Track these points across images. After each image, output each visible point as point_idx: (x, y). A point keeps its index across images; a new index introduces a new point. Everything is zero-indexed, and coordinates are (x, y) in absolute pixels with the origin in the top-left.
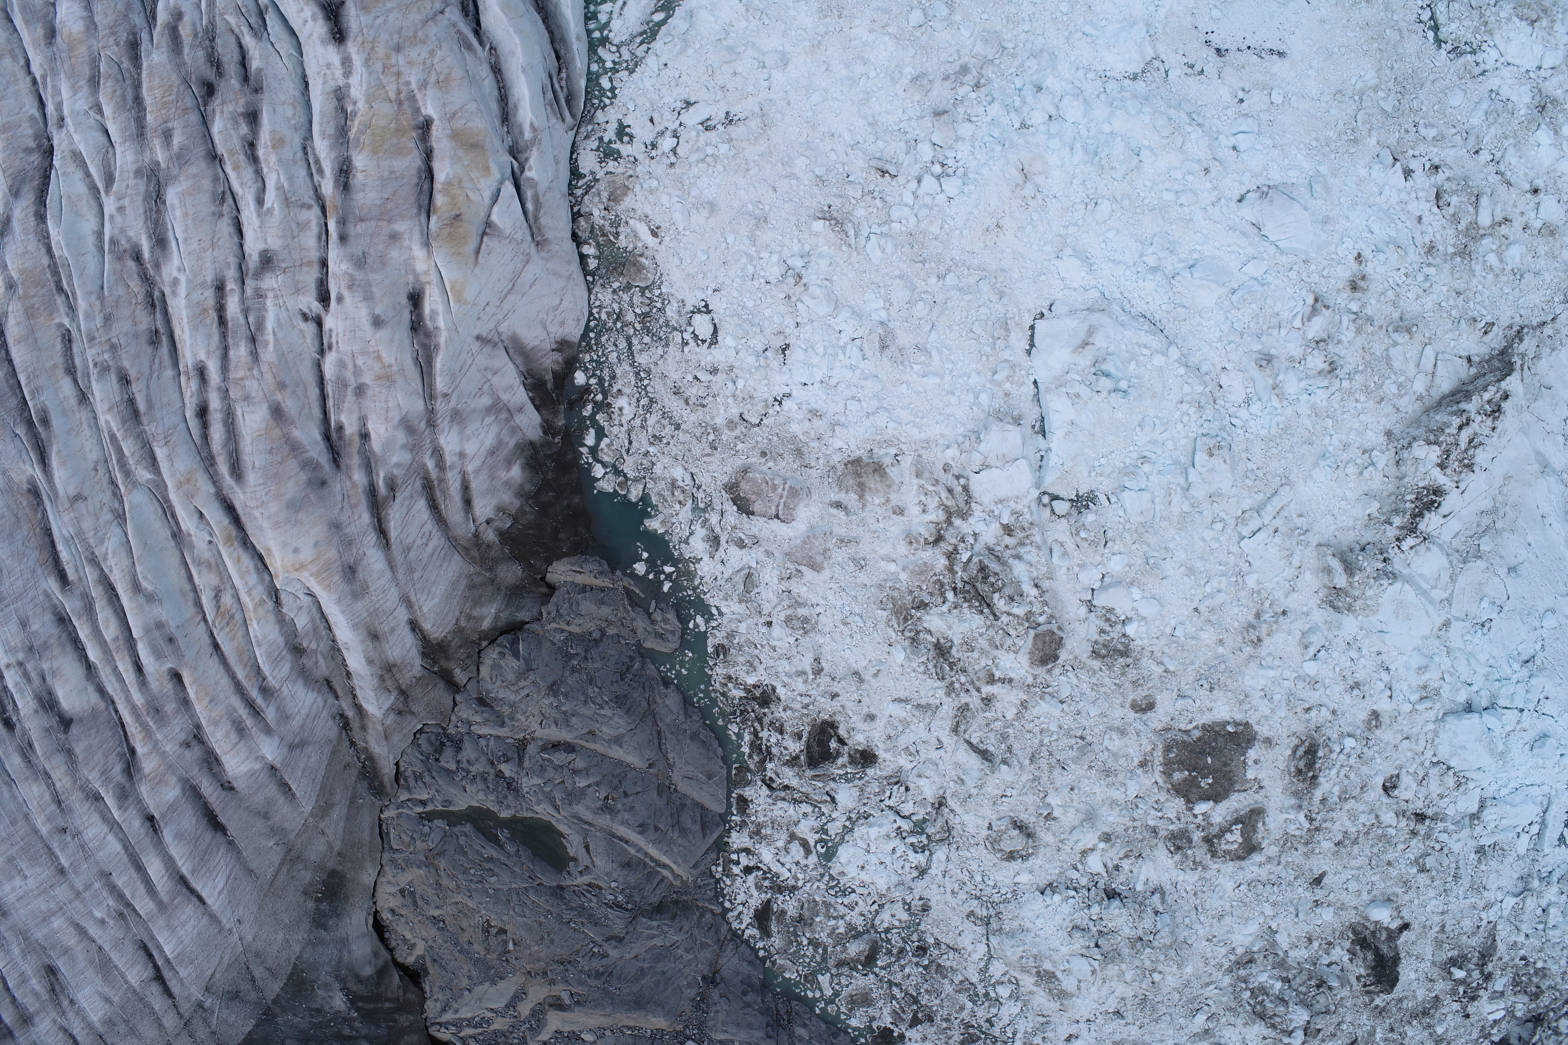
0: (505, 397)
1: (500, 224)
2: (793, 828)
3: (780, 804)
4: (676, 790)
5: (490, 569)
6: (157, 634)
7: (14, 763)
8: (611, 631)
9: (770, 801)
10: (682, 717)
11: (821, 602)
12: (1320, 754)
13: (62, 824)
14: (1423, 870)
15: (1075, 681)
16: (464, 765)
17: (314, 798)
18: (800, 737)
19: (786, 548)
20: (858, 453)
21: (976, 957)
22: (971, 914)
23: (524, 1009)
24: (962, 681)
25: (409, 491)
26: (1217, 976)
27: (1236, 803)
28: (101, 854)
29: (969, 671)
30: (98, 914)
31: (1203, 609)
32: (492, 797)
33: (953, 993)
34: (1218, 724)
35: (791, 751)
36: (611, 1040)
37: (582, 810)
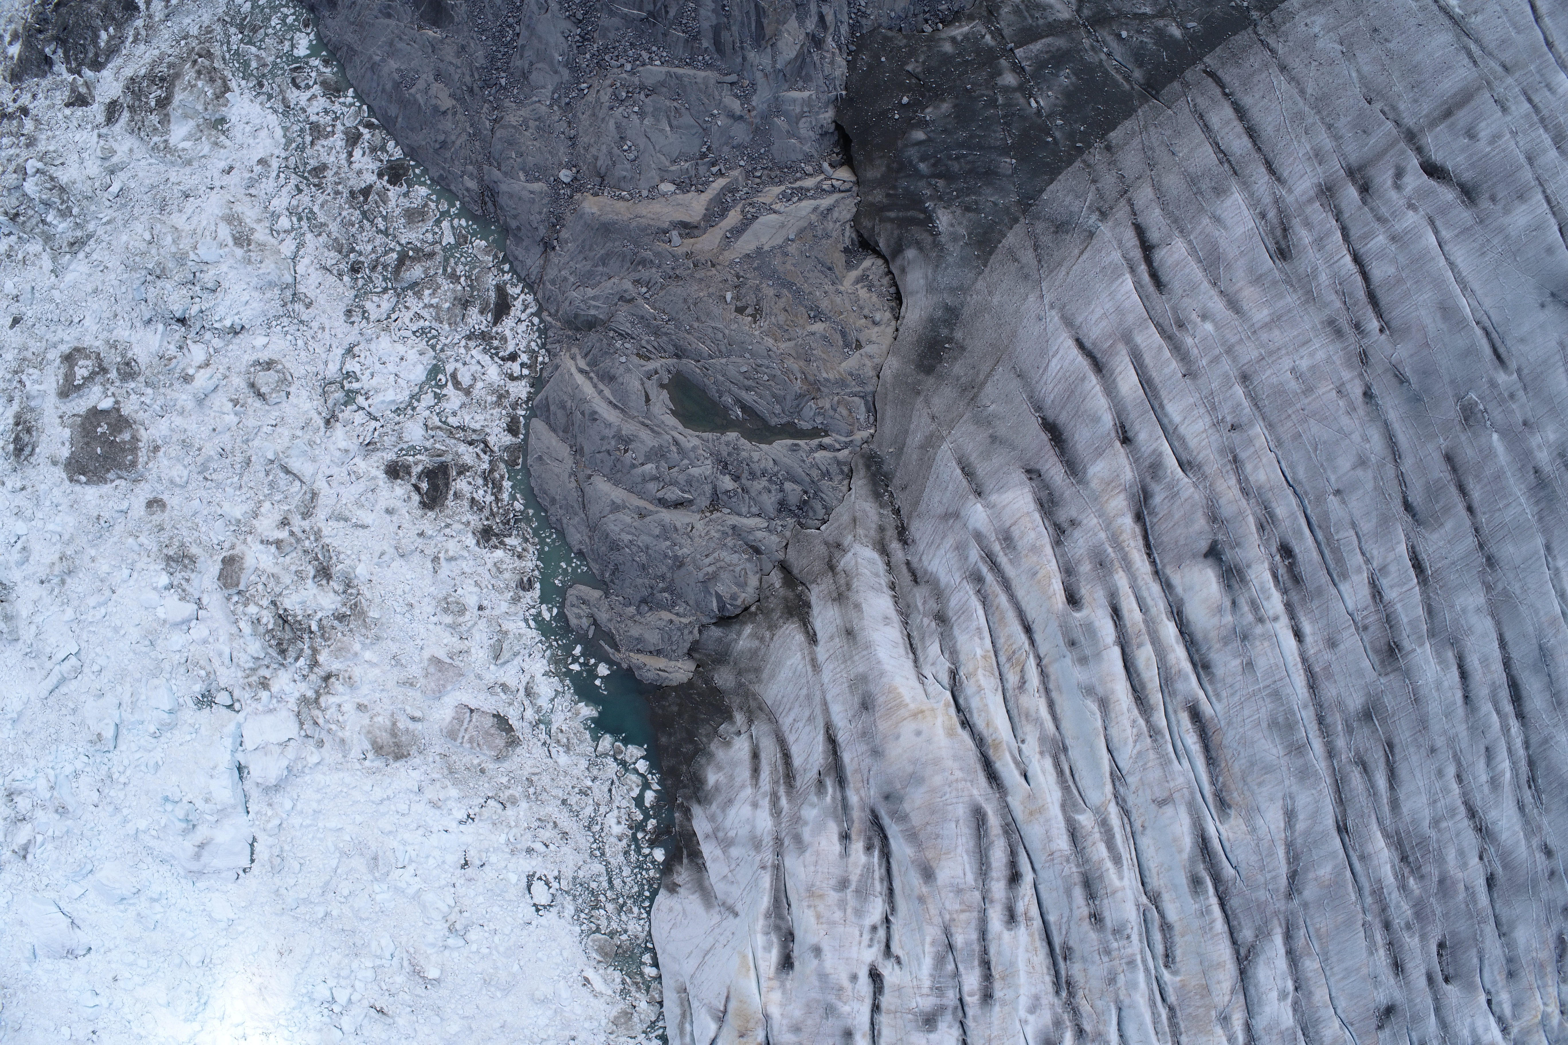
0: (718, 852)
1: (709, 1019)
2: (466, 400)
3: (477, 426)
4: (570, 446)
5: (740, 685)
6: (1088, 652)
8: (632, 610)
9: (487, 430)
10: (565, 521)
11: (431, 627)
12: (11, 447)
13: (1234, 435)
15: (212, 534)
16: (775, 488)
17: (938, 457)
18: (455, 493)
19: (463, 682)
20: (398, 764)
21: (306, 261)
22: (308, 306)
23: (733, 217)
24: (307, 543)
25: (806, 778)
26: (100, 232)
27: (81, 405)
28: (1191, 400)
29: (300, 553)
30: (1209, 327)
31: (108, 593)
32: (744, 454)
33: (330, 223)
34: (96, 483)
35: (464, 481)
36: (643, 184)
37: (647, 440)
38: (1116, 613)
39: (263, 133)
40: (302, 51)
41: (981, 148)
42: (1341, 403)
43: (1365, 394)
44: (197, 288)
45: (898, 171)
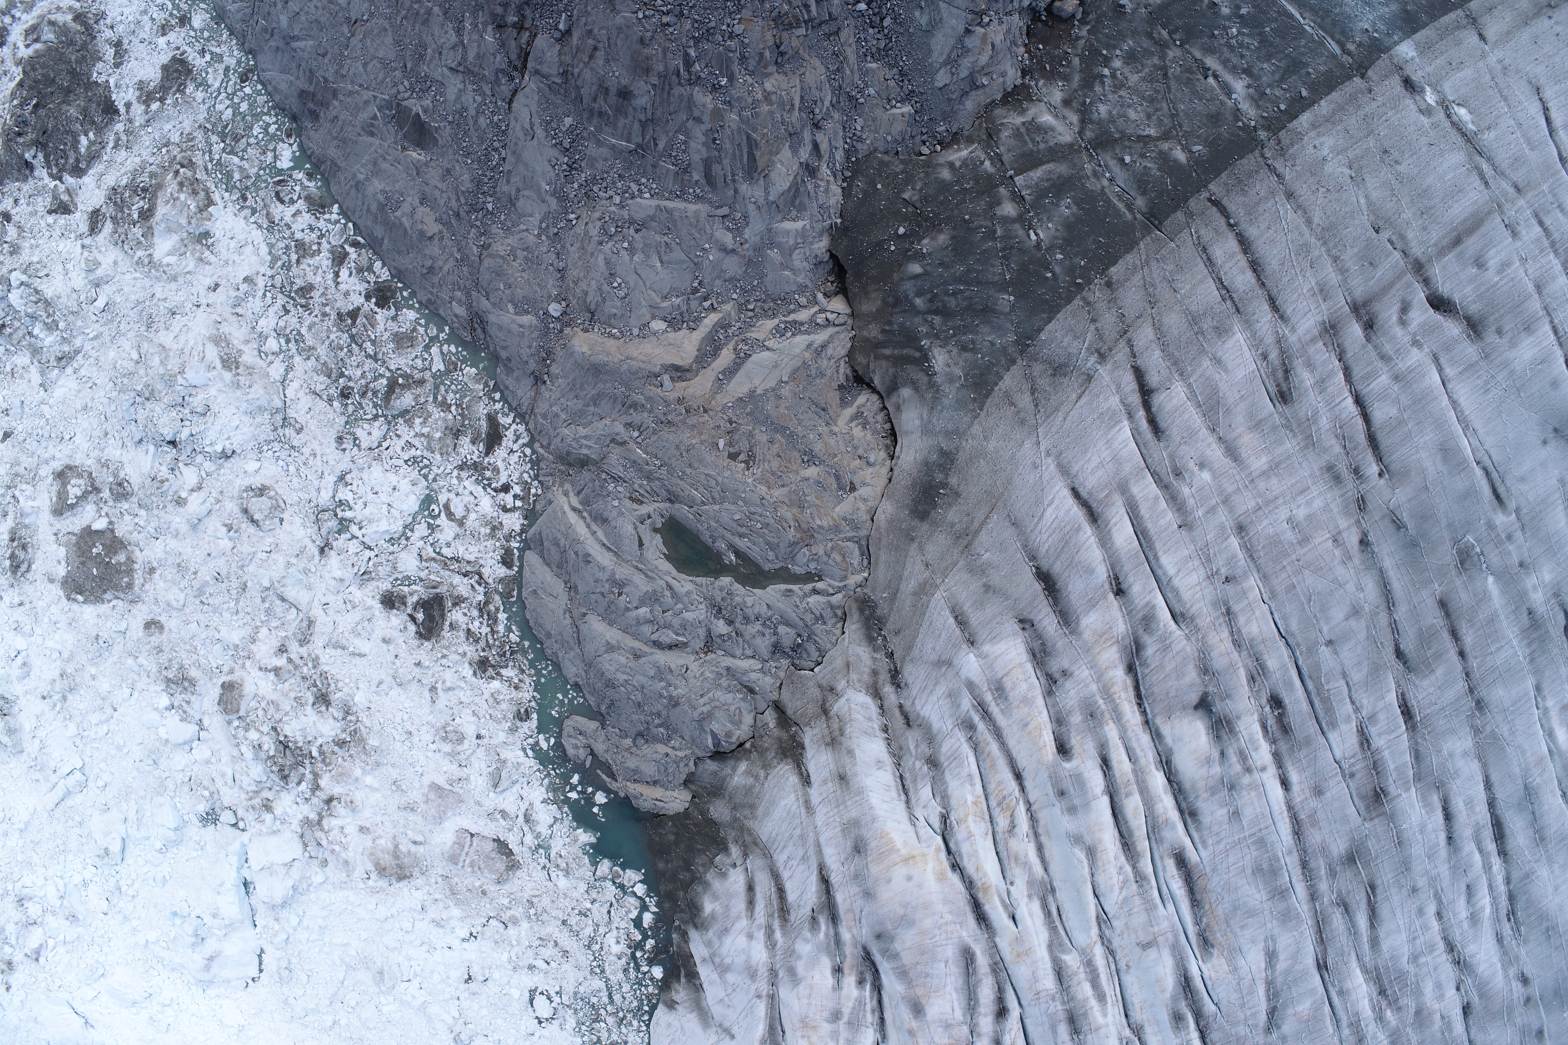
0: (715, 976)
2: (460, 531)
3: (472, 558)
4: (565, 583)
5: (736, 820)
6: (1077, 802)
7: (1275, 658)
8: (628, 742)
9: (482, 562)
10: (560, 655)
11: (430, 754)
12: (7, 562)
13: (1228, 587)
15: (210, 658)
16: (769, 633)
17: (932, 605)
18: (451, 624)
19: (463, 808)
20: (401, 884)
21: (295, 385)
22: (299, 431)
23: (726, 356)
24: (305, 669)
25: (801, 912)
26: (87, 347)
27: (75, 523)
28: (1186, 553)
29: (299, 679)
30: (1206, 476)
31: (109, 711)
32: (738, 599)
33: (318, 346)
34: (94, 603)
35: (460, 613)
36: (633, 322)
37: (641, 584)
38: (1105, 763)
39: (249, 249)
41: (979, 283)
42: (1337, 553)
43: (1361, 542)
44: (187, 411)
45: (894, 306)
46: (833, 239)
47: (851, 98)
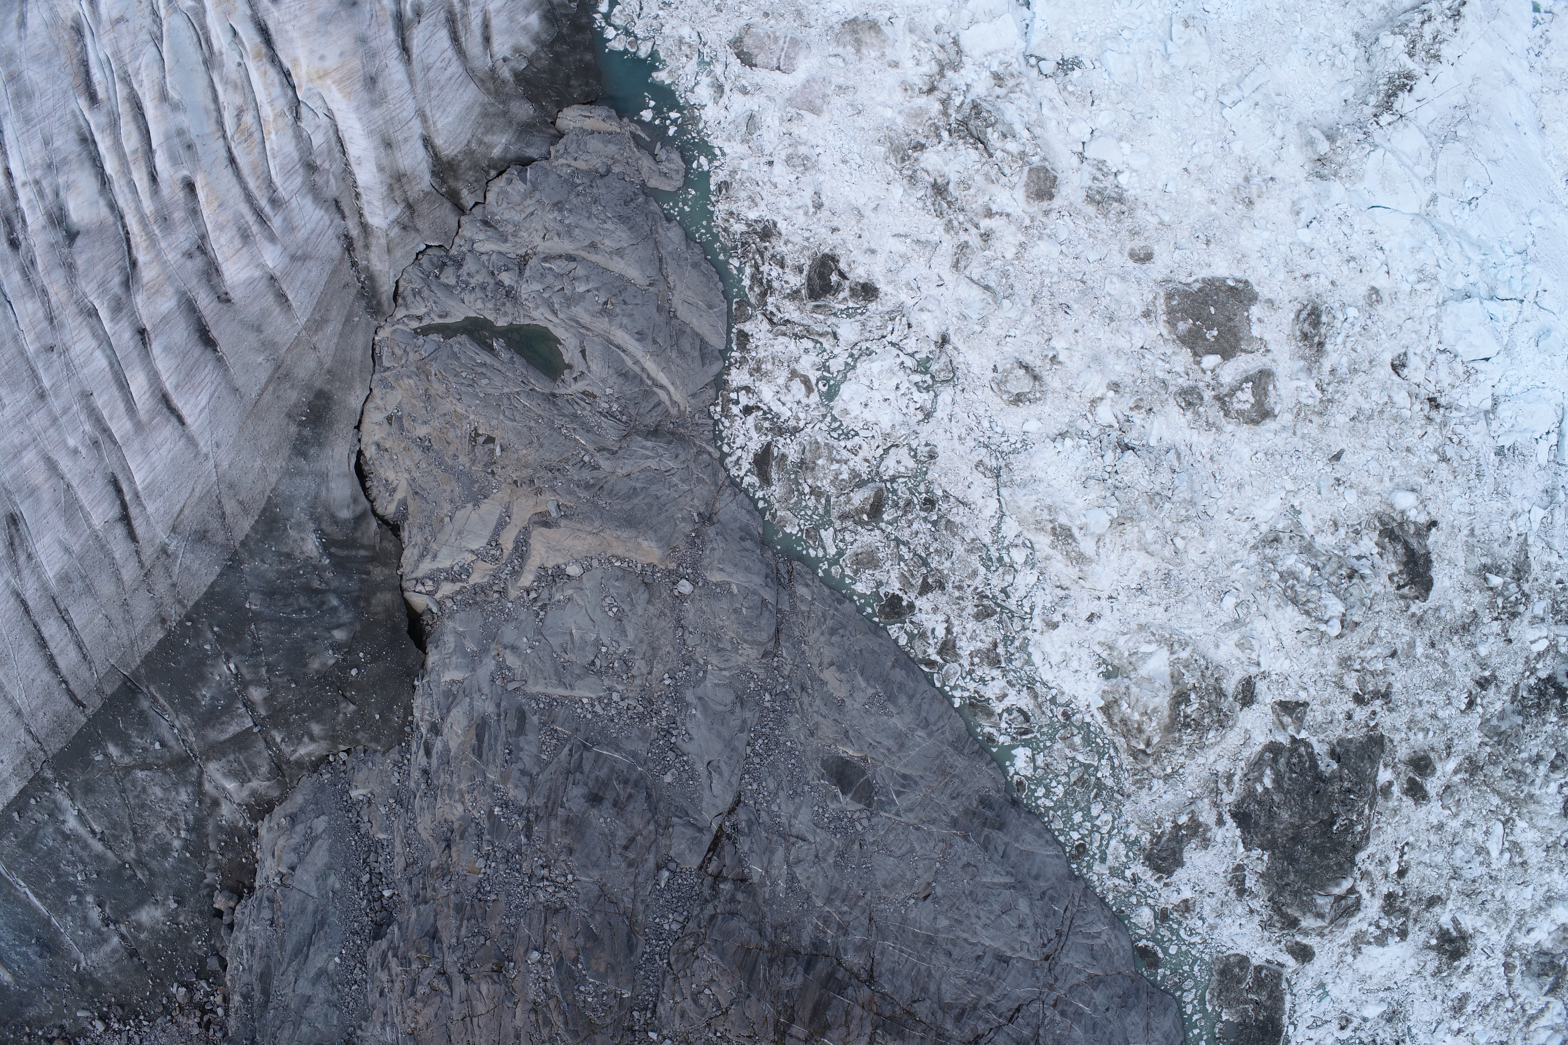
2: (794, 365)
3: (781, 339)
4: (675, 316)
5: (504, 102)
6: (176, 141)
7: (13, 281)
8: (616, 168)
9: (771, 336)
10: (683, 247)
11: (821, 142)
12: (1324, 319)
13: (50, 341)
14: (1444, 459)
15: (1072, 225)
16: (464, 277)
17: (310, 310)
18: (801, 271)
19: (787, 95)
20: (855, 15)
21: (987, 513)
22: (980, 463)
23: (508, 541)
24: (961, 219)
25: (434, 19)
26: (1242, 554)
27: (1244, 363)
28: (85, 371)
29: (967, 208)
30: (71, 442)
31: (1192, 168)
32: (490, 305)
33: (964, 554)
34: (1218, 279)
35: (792, 284)
36: (598, 573)
37: (580, 312)
38: (153, 178)
39: (1055, 659)
40: (1021, 754)
41: (278, 620)
44: (1110, 482)
45: (358, 598)
46: (423, 665)
47: (400, 802)
